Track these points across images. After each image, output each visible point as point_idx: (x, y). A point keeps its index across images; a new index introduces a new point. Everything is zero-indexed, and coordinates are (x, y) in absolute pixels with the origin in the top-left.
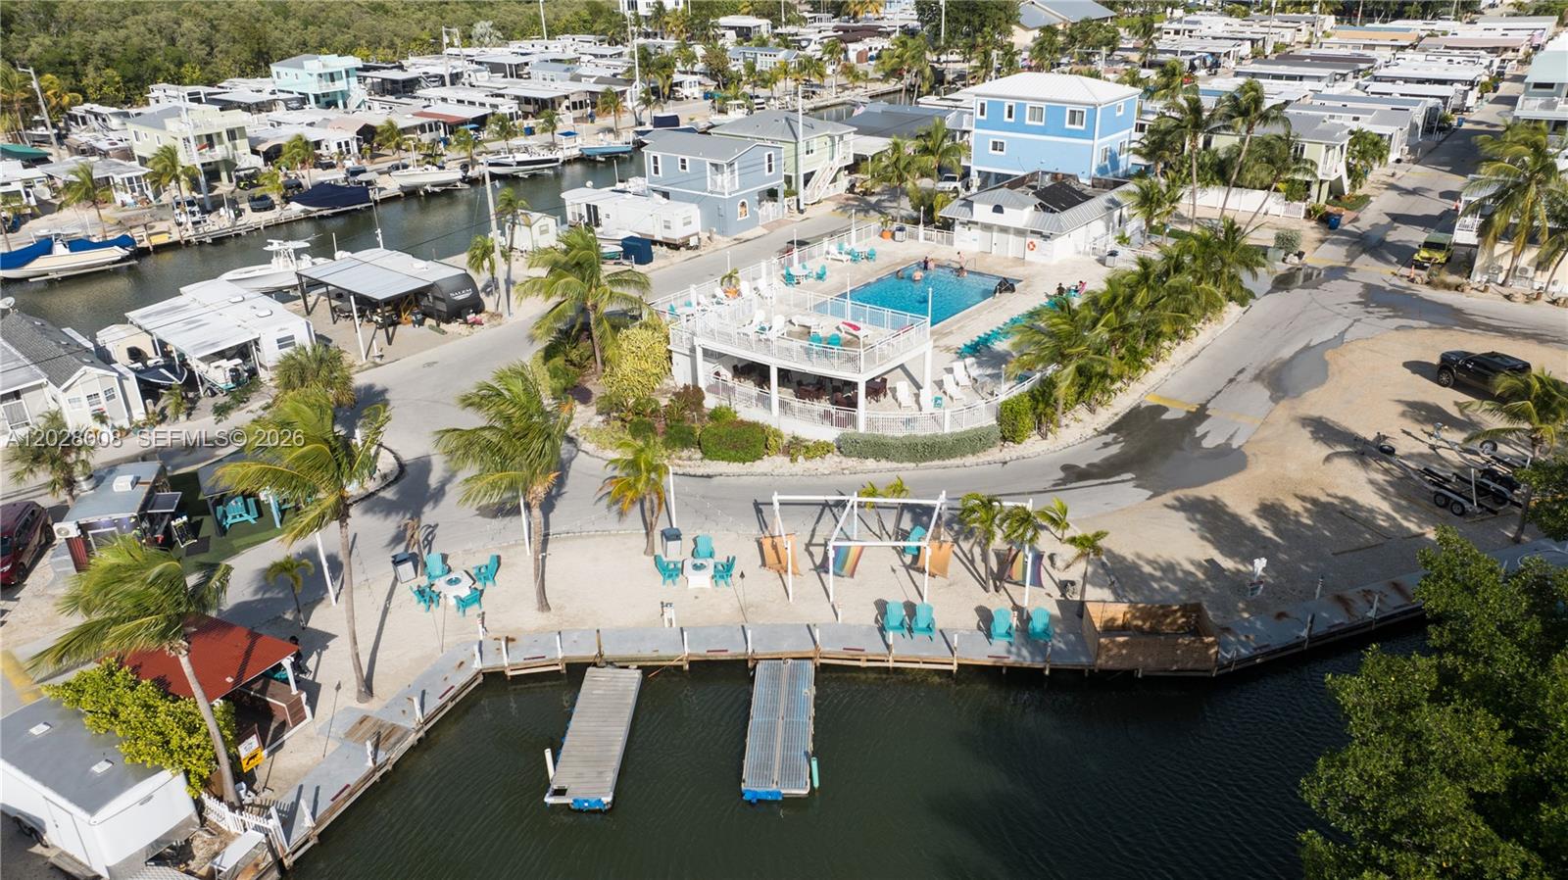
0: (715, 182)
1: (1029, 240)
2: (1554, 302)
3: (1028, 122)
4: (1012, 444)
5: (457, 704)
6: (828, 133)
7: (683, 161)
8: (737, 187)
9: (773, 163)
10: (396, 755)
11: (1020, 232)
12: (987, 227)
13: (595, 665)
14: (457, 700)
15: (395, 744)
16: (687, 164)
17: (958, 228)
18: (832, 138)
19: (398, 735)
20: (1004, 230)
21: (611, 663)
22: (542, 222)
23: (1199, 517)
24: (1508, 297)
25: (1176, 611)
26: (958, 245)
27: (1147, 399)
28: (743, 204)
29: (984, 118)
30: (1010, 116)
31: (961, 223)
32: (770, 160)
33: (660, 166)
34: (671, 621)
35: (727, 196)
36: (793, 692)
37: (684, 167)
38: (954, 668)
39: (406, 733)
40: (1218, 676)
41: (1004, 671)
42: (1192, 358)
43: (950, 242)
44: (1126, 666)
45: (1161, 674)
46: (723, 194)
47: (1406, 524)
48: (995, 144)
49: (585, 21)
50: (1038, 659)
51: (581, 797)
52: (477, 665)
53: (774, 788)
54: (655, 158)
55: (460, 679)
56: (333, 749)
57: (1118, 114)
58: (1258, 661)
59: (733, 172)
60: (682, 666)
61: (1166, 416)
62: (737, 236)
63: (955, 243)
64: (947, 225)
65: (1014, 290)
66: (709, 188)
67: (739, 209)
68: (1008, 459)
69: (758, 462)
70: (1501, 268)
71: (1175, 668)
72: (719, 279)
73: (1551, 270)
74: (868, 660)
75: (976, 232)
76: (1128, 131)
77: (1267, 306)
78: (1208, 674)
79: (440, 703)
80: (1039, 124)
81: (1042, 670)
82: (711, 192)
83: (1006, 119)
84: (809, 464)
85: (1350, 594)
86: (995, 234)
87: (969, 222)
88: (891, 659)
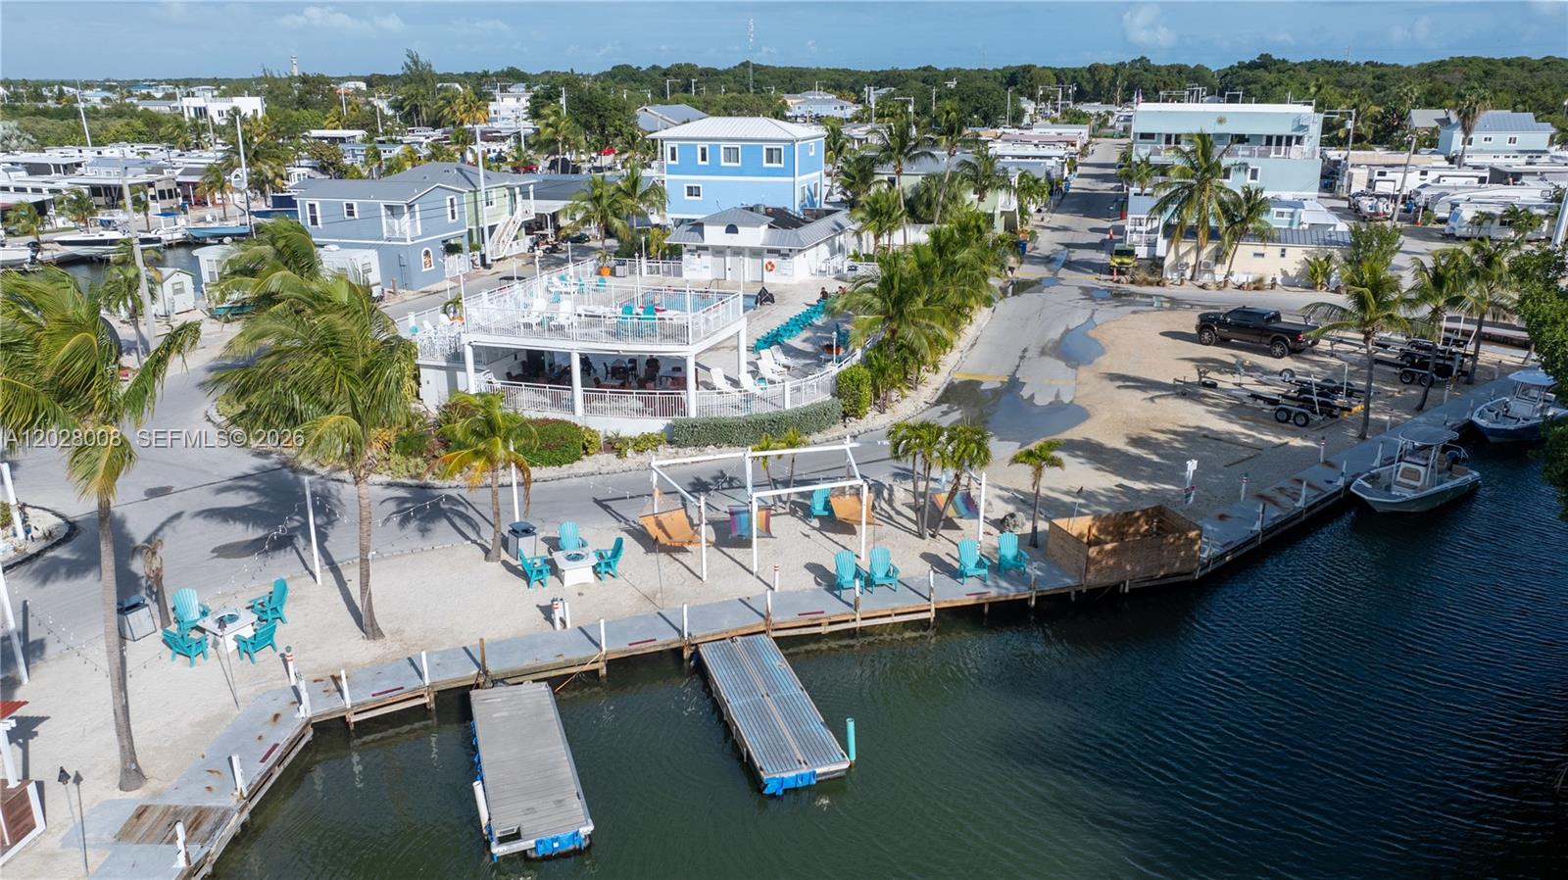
0: (391, 229)
1: (766, 261)
2: (1240, 287)
3: (723, 164)
4: (854, 419)
5: (286, 769)
6: (507, 183)
7: (350, 206)
8: (419, 232)
9: (456, 208)
10: (216, 848)
11: (756, 253)
12: (719, 251)
13: (478, 686)
14: (286, 763)
15: (212, 832)
16: (355, 209)
17: (686, 257)
18: (511, 189)
19: (213, 818)
20: (738, 252)
21: (502, 680)
22: (175, 279)
23: (1079, 453)
24: (1203, 287)
25: (1139, 518)
26: (687, 274)
27: (956, 376)
28: (427, 253)
29: (676, 162)
30: (704, 159)
31: (689, 251)
32: (452, 205)
33: (318, 214)
34: (563, 621)
35: (409, 242)
36: (763, 669)
37: (351, 213)
38: (931, 615)
39: (225, 815)
40: (1200, 578)
41: (986, 610)
42: (973, 345)
43: (679, 274)
44: (1113, 579)
45: (1147, 584)
46: (405, 240)
47: (1266, 438)
48: (690, 189)
49: (140, 133)
50: (1023, 588)
51: (547, 837)
52: (305, 712)
53: (805, 770)
54: (312, 206)
55: (284, 735)
56: (101, 860)
57: (812, 154)
58: (1228, 558)
59: (413, 216)
60: (596, 671)
61: (983, 387)
62: (424, 289)
63: (684, 273)
64: (675, 252)
65: (773, 302)
66: (385, 235)
67: (424, 259)
68: (856, 433)
69: (578, 463)
70: (1187, 264)
71: (1162, 573)
72: (440, 308)
73: (1228, 262)
74: (831, 624)
75: (707, 259)
76: (818, 174)
77: (1008, 306)
78: (1190, 578)
79: (264, 767)
80: (736, 164)
81: (1026, 600)
82: (389, 240)
83: (700, 162)
84: (640, 458)
85: (1267, 492)
86: (728, 259)
87: (699, 248)
88: (858, 616)
